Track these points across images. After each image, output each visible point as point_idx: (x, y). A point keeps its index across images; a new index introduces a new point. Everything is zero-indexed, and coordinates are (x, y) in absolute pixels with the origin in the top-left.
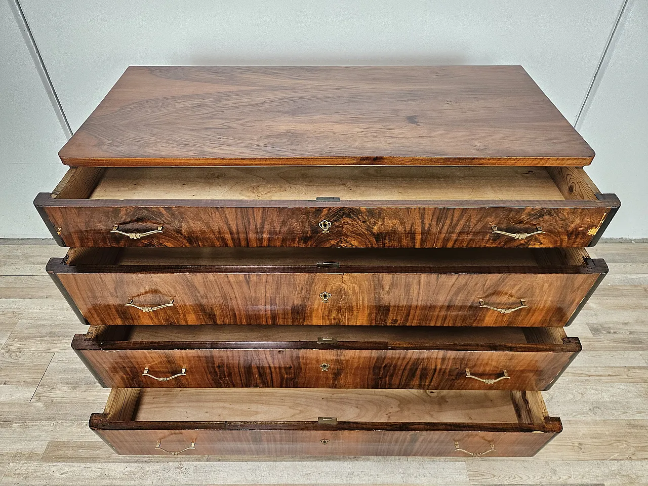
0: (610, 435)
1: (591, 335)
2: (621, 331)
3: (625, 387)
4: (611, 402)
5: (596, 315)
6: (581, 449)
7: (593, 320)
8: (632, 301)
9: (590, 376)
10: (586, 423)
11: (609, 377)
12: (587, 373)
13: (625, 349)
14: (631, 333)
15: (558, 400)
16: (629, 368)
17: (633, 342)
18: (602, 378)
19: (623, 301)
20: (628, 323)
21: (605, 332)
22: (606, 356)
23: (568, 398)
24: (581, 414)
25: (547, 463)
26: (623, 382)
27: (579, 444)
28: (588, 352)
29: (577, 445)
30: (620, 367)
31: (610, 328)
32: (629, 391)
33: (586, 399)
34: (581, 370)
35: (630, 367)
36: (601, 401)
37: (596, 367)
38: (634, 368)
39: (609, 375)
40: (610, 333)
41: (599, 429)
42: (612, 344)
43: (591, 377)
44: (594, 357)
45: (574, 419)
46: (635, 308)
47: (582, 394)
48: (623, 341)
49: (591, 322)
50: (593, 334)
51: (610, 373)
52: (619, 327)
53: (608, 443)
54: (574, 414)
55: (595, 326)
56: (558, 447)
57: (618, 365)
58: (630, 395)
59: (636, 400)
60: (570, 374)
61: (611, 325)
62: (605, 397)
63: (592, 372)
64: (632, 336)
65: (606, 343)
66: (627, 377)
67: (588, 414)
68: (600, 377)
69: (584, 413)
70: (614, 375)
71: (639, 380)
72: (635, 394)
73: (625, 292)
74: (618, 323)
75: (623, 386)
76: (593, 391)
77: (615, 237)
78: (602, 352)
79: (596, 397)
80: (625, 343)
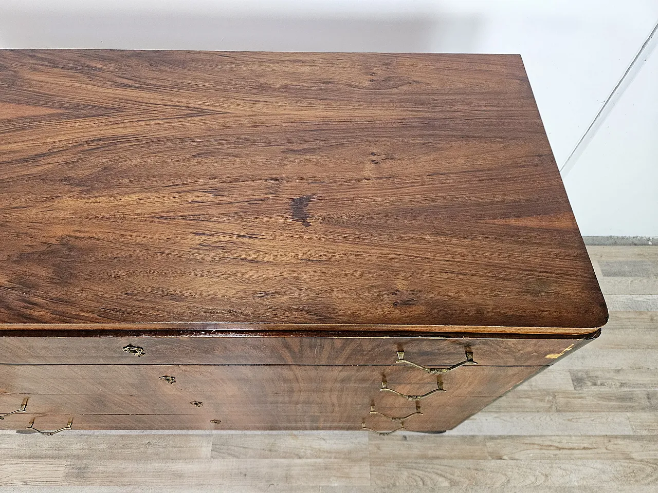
1: (571, 387)
2: (610, 382)
9: (560, 449)
11: (584, 451)
12: (558, 445)
13: (611, 409)
14: (622, 385)
15: (515, 485)
16: (610, 438)
17: (622, 399)
20: (621, 370)
21: (590, 384)
23: (528, 482)
26: (600, 458)
28: (564, 414)
30: (599, 436)
31: (597, 377)
32: (604, 472)
33: (549, 483)
34: (551, 440)
35: (612, 437)
36: (567, 485)
37: (570, 436)
38: (616, 437)
39: (584, 448)
40: (595, 385)
42: (596, 402)
44: (570, 421)
46: (633, 346)
47: (546, 476)
48: (608, 398)
49: (575, 368)
50: (575, 387)
51: (586, 445)
52: (608, 375)
55: (580, 374)
57: (598, 433)
58: (604, 477)
59: (610, 484)
60: (536, 447)
61: (599, 373)
62: (573, 479)
64: (622, 389)
65: (589, 400)
70: (589, 448)
71: (620, 456)
72: (611, 475)
74: (608, 371)
75: (598, 465)
76: (560, 472)
78: (581, 413)
80: (612, 400)
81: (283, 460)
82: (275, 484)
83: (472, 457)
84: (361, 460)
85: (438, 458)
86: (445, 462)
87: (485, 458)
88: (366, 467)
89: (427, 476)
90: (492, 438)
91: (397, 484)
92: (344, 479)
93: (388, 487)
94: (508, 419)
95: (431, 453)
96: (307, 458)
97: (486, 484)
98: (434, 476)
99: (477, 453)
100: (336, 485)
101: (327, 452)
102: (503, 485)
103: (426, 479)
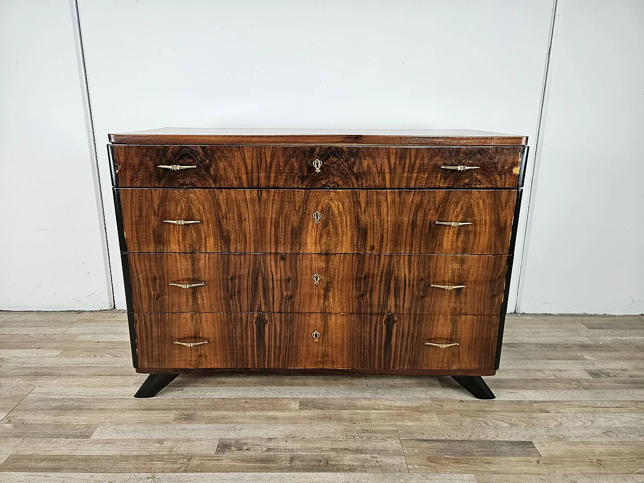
0: (630, 453)
1: (590, 378)
2: (620, 375)
3: (636, 416)
4: (624, 427)
5: (592, 364)
6: (601, 464)
7: (591, 367)
8: (625, 354)
9: (597, 407)
10: (601, 444)
11: (617, 409)
12: (594, 406)
13: (628, 388)
14: (631, 376)
16: (637, 402)
17: (635, 383)
18: (610, 409)
19: (616, 354)
20: (626, 369)
21: (605, 376)
22: (610, 393)
24: (594, 437)
25: (565, 476)
26: (633, 412)
27: (598, 460)
28: (591, 391)
29: (595, 461)
30: (626, 401)
31: (608, 373)
32: (641, 419)
33: (597, 425)
34: (587, 403)
36: (613, 426)
37: (603, 401)
38: (641, 402)
39: (617, 407)
40: (609, 376)
41: (616, 448)
42: (613, 384)
43: (598, 409)
44: (598, 393)
45: (587, 440)
46: (630, 359)
47: (592, 421)
48: (624, 382)
49: (589, 369)
51: (617, 405)
52: (617, 372)
53: (629, 460)
54: (587, 437)
55: (594, 371)
56: (575, 463)
57: (624, 399)
61: (609, 371)
62: (617, 423)
63: (599, 404)
64: (631, 379)
65: (608, 384)
66: (635, 408)
67: (602, 437)
68: (608, 409)
69: (597, 436)
70: (622, 407)
73: (617, 348)
74: (617, 370)
75: (633, 415)
76: (604, 419)
77: (598, 314)
78: (605, 390)
79: (606, 424)
80: (627, 384)
81: (361, 411)
82: (357, 424)
83: (523, 412)
84: (428, 412)
85: (493, 411)
86: (501, 413)
87: (535, 412)
88: (434, 416)
89: (488, 421)
90: (536, 402)
91: (464, 424)
92: (417, 421)
93: (456, 426)
94: (546, 393)
95: (486, 409)
96: (381, 410)
97: (542, 425)
98: (494, 421)
99: (527, 410)
100: (410, 424)
101: (398, 407)
102: (556, 426)
103: (488, 422)
